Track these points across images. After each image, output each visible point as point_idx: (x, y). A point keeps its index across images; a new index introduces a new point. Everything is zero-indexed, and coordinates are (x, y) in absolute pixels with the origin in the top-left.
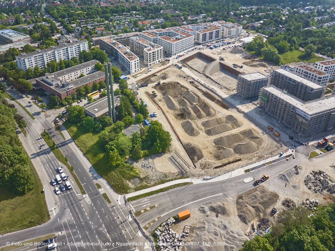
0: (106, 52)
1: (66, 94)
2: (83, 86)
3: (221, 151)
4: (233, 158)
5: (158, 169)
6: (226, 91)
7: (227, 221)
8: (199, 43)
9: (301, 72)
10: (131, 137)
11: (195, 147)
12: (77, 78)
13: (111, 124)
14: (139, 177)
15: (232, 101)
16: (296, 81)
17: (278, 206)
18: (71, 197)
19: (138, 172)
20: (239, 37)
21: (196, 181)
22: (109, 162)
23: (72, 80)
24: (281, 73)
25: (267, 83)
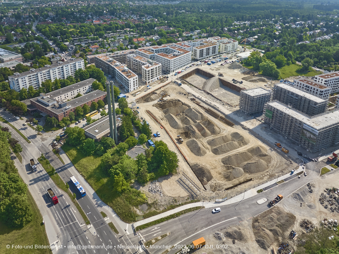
0: (102, 70)
1: (64, 115)
2: (81, 106)
3: (230, 170)
4: (244, 177)
5: (166, 193)
6: (229, 108)
7: (245, 247)
8: (196, 59)
9: (302, 86)
10: (136, 159)
11: (203, 167)
12: (73, 98)
13: (113, 146)
14: (147, 203)
15: (235, 117)
16: (298, 95)
17: (296, 227)
18: (74, 228)
19: (145, 197)
20: (236, 52)
21: (208, 205)
22: (113, 187)
23: (68, 100)
24: (283, 87)
25: (269, 98)
